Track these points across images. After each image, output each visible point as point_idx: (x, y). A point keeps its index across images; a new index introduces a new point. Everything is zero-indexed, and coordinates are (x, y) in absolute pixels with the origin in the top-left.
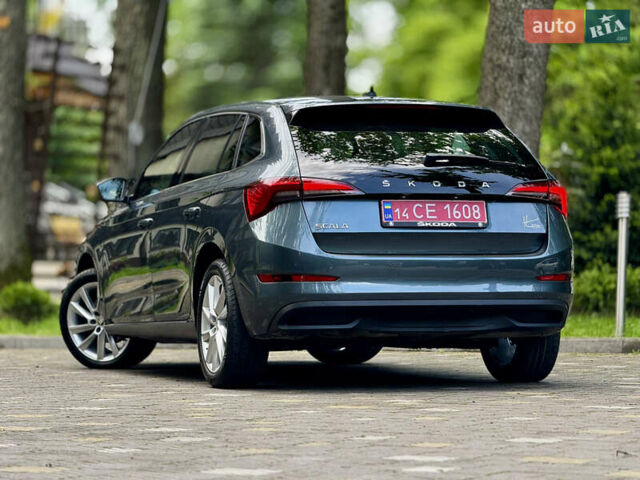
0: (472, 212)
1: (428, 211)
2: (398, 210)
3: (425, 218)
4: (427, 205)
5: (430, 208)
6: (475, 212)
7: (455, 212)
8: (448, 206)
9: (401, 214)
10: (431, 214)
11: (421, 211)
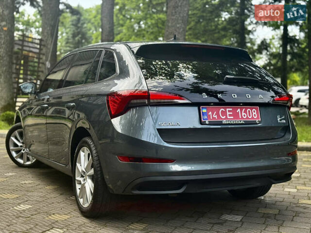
0: (252, 113)
1: (228, 113)
2: (210, 113)
3: (226, 118)
4: (227, 109)
5: (229, 111)
6: (254, 113)
7: (243, 114)
8: (239, 110)
9: (212, 116)
10: (230, 115)
11: (224, 113)
